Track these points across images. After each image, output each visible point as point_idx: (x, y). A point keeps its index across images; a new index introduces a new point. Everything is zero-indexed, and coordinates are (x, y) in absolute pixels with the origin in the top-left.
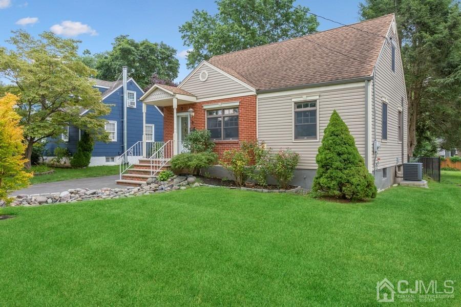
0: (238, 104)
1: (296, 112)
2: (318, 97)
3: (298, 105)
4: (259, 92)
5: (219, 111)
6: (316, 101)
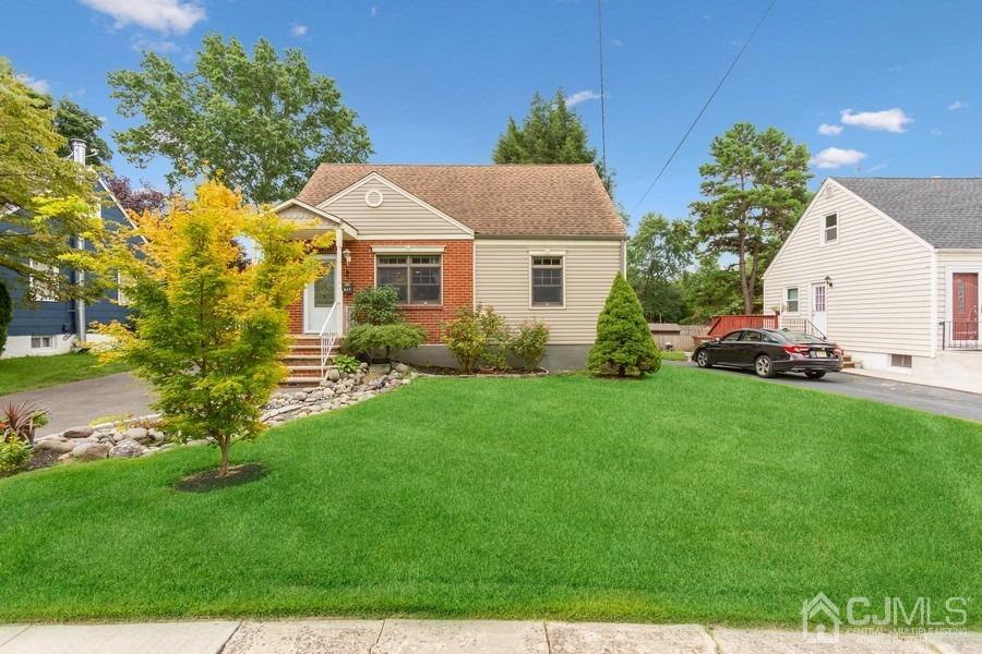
0: (442, 250)
1: (533, 269)
2: (563, 253)
3: (537, 261)
4: (478, 236)
5: (402, 258)
6: (561, 257)
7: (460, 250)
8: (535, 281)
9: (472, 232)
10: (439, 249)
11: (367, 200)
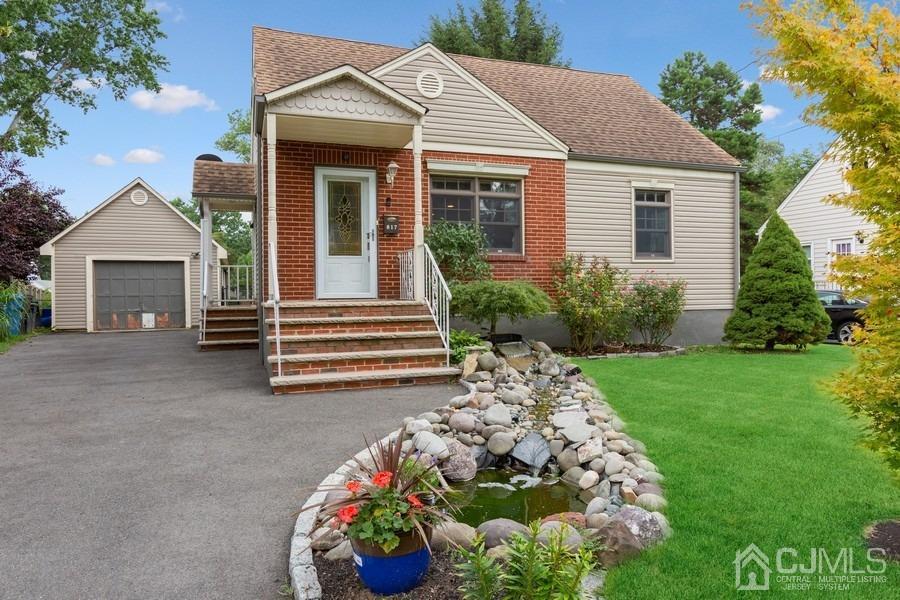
0: (525, 172)
1: (636, 207)
2: (671, 186)
3: (640, 194)
5: (465, 182)
6: (668, 192)
7: (548, 174)
8: (639, 224)
9: (565, 149)
10: (522, 171)
11: (419, 86)
